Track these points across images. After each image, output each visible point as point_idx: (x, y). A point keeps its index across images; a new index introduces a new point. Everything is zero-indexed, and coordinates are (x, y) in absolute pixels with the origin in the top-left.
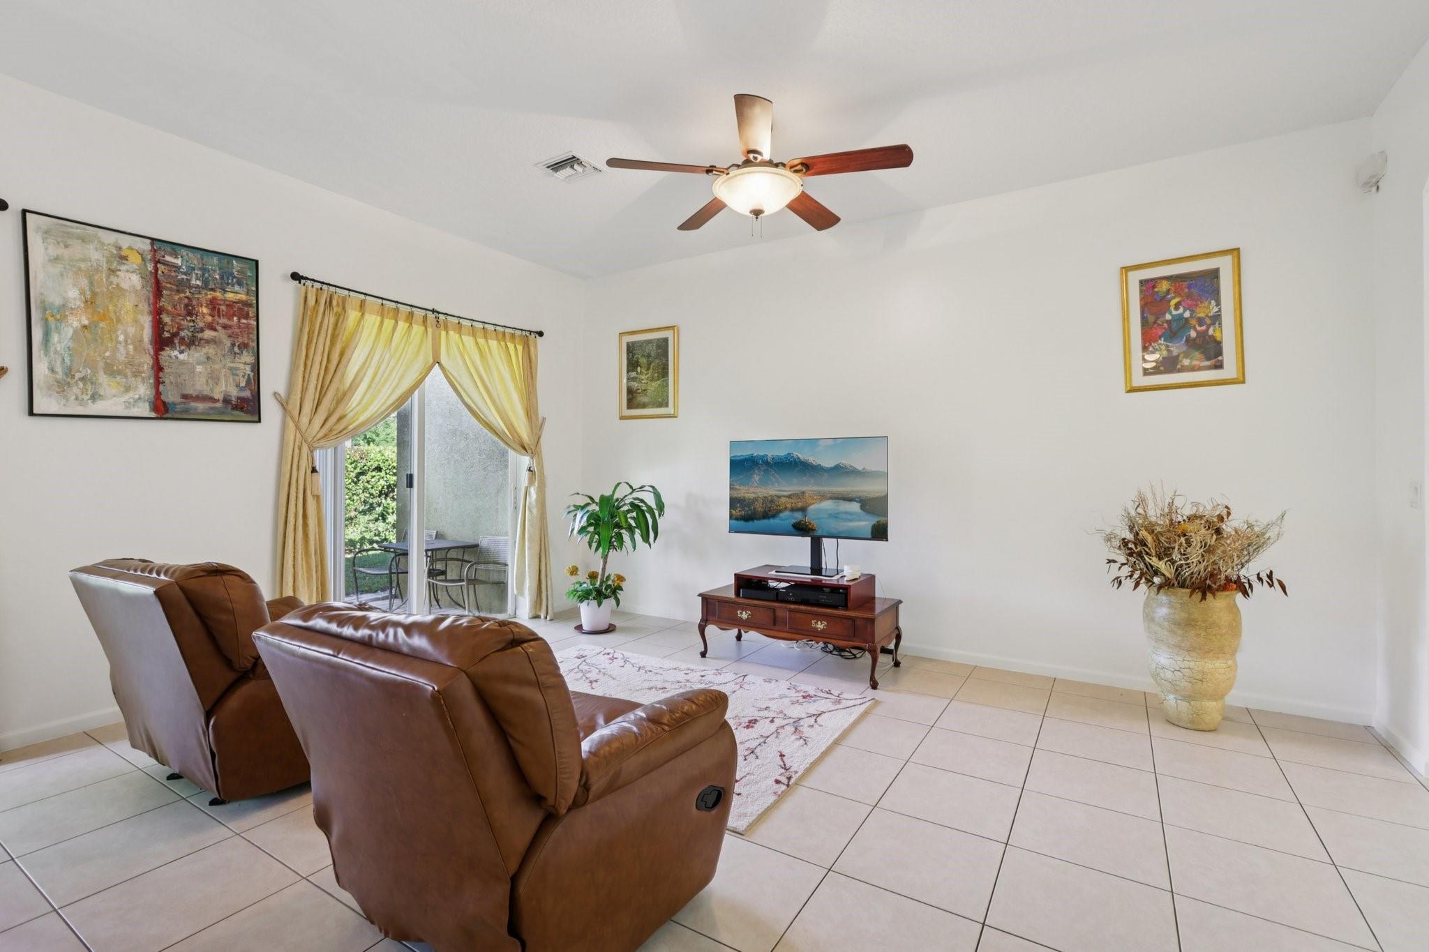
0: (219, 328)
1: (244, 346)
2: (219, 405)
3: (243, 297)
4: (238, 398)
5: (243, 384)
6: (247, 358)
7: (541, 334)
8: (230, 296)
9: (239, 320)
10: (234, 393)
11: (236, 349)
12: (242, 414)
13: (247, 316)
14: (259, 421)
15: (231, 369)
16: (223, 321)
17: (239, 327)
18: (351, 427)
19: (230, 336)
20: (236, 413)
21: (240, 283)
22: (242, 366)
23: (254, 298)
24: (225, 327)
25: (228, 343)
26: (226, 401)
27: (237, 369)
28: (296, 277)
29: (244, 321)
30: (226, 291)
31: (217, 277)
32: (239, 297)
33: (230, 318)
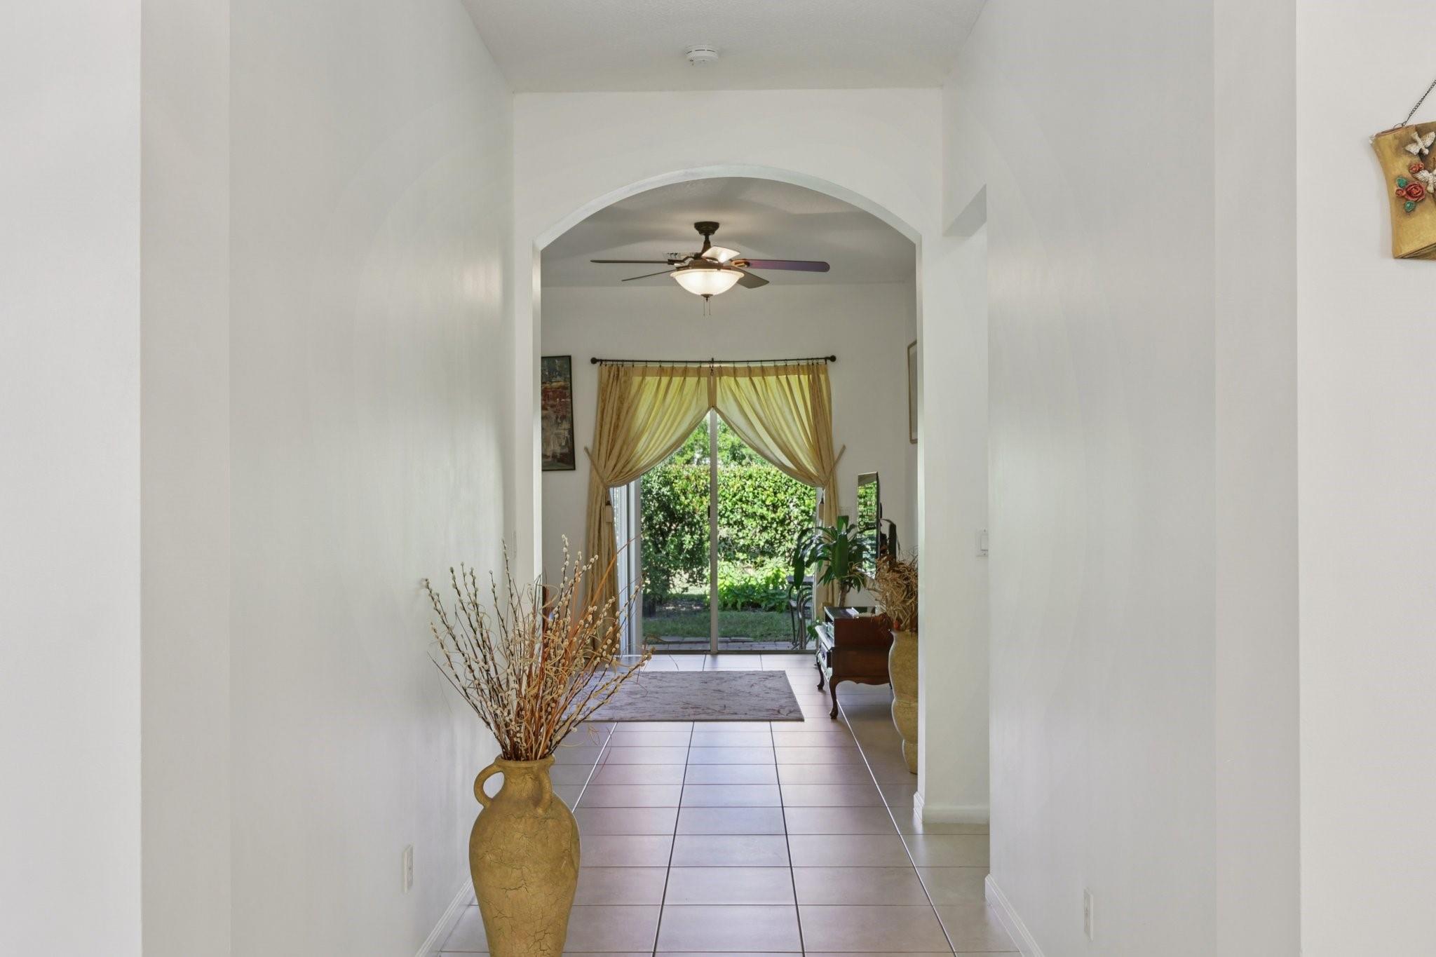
0: (549, 408)
1: (564, 417)
2: (550, 460)
3: (562, 383)
4: (561, 454)
5: (563, 444)
6: (566, 425)
7: (833, 359)
8: (554, 384)
9: (560, 400)
10: (558, 450)
11: (559, 421)
12: (564, 465)
13: (565, 397)
14: (574, 469)
15: (556, 434)
16: (551, 402)
17: (561, 405)
18: (634, 470)
19: (555, 412)
20: (559, 464)
21: (560, 375)
22: (562, 431)
23: (568, 383)
24: (552, 406)
25: (554, 417)
26: (554, 456)
27: (560, 434)
28: (594, 361)
29: (563, 400)
30: (552, 382)
31: (547, 373)
32: (559, 384)
33: (554, 399)
